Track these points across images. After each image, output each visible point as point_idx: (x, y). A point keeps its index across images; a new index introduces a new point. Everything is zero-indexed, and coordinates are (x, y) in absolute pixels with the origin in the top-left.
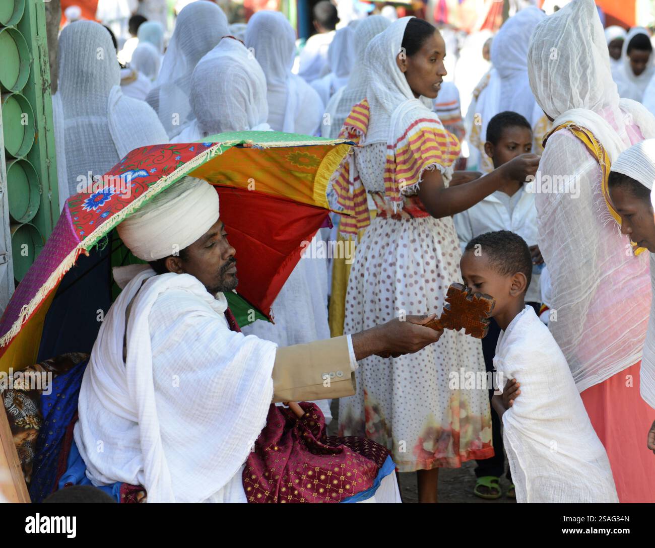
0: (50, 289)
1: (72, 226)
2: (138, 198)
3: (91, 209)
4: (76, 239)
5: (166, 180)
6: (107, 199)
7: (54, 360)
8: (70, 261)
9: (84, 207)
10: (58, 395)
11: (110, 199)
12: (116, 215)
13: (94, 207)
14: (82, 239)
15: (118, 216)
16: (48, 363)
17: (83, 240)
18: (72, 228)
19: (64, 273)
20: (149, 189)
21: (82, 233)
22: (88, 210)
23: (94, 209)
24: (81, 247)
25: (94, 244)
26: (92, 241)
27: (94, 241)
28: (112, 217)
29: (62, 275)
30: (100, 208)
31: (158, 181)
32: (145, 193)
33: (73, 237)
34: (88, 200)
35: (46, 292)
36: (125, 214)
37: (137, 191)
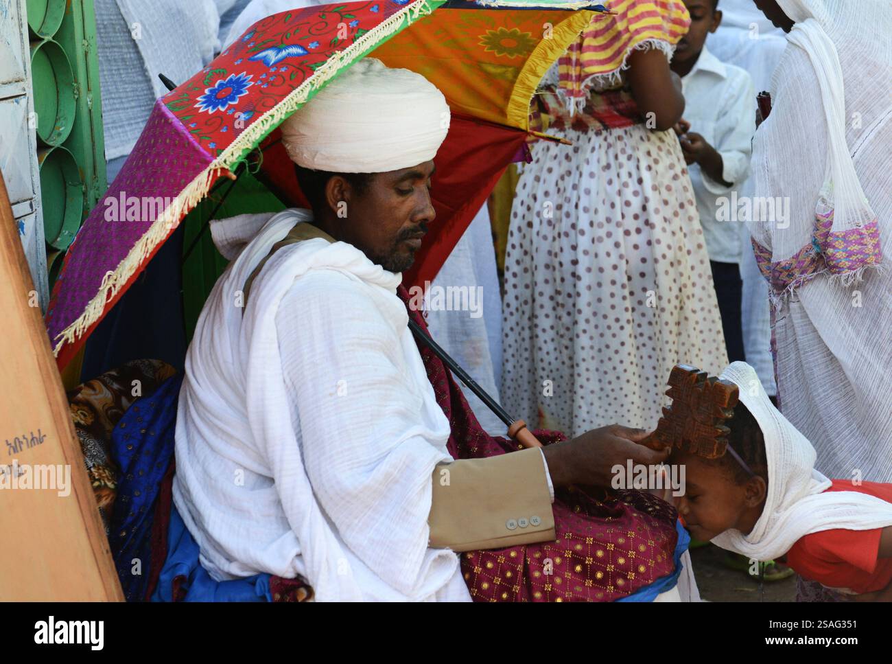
0: (157, 241)
1: (189, 136)
2: (300, 88)
3: (205, 110)
4: (204, 155)
5: (342, 59)
6: (242, 92)
7: (118, 373)
8: (199, 191)
9: (200, 108)
10: (143, 431)
11: (247, 93)
12: (266, 115)
13: (210, 108)
14: (216, 154)
15: (272, 116)
16: (110, 376)
17: (218, 156)
18: (191, 139)
19: (186, 212)
20: (315, 73)
21: (212, 146)
22: (201, 111)
23: (222, 109)
24: (218, 167)
25: (241, 160)
26: (236, 155)
27: (240, 156)
28: (261, 118)
29: (182, 215)
30: (230, 107)
31: (329, 60)
32: (310, 79)
33: (198, 152)
34: (205, 98)
35: (151, 247)
36: (284, 112)
37: (293, 77)
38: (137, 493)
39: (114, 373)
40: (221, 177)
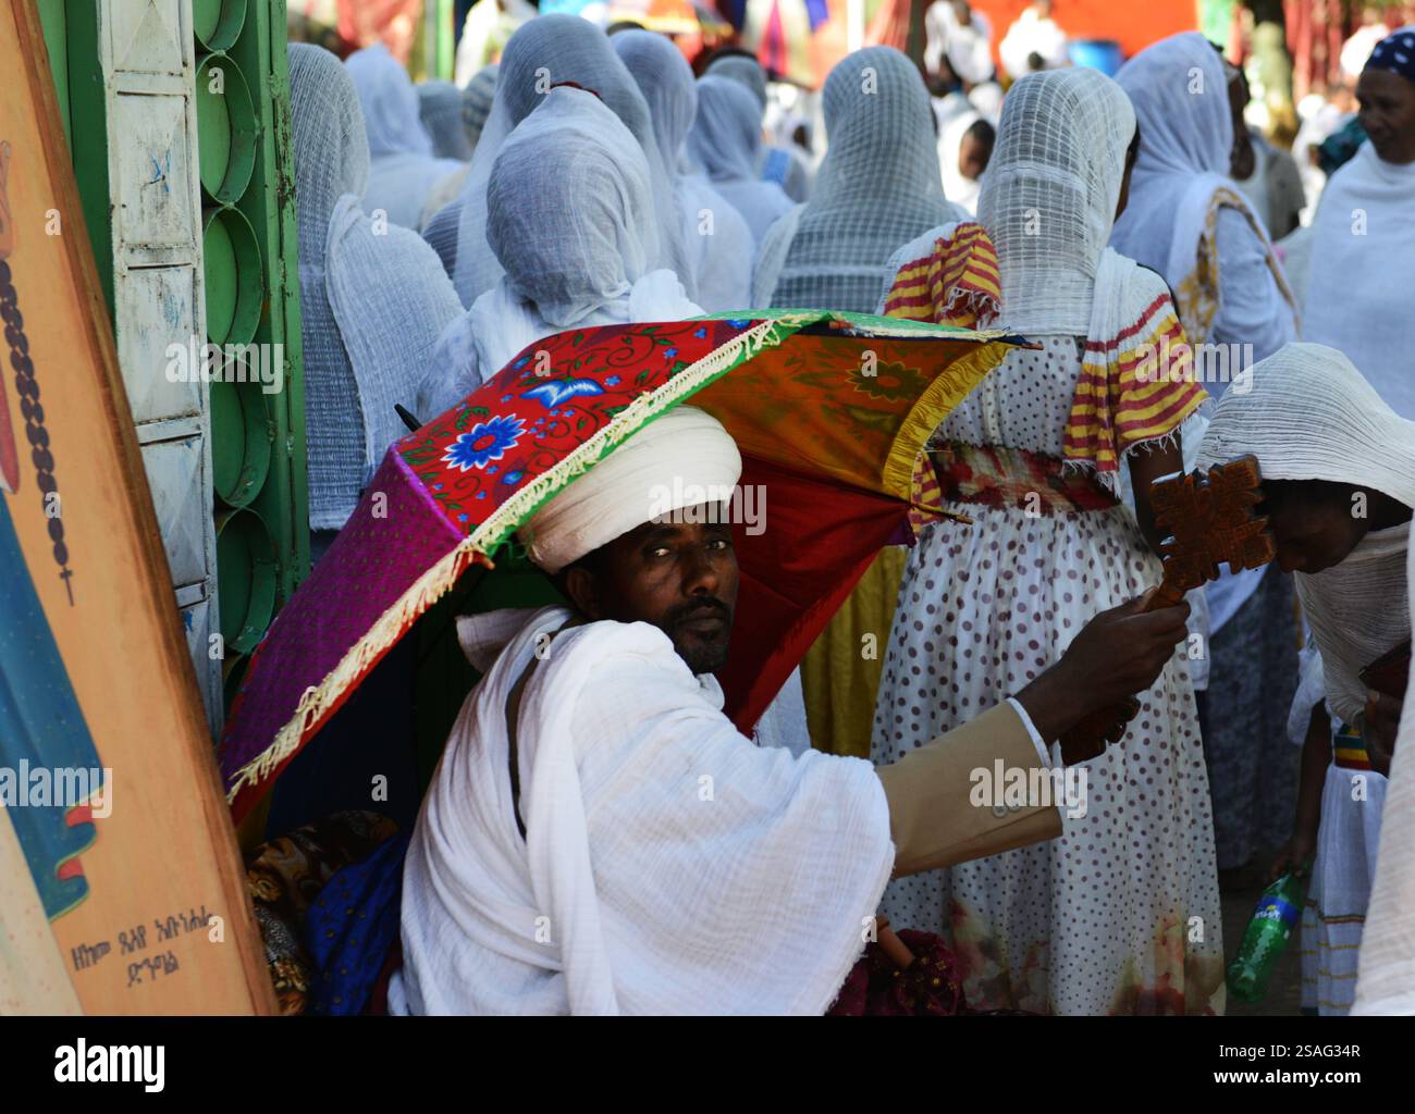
0: (380, 649)
1: (432, 502)
2: (590, 442)
3: (456, 466)
4: (450, 530)
5: (651, 403)
6: (508, 443)
7: (316, 829)
8: (441, 583)
9: (449, 462)
10: (350, 912)
11: (516, 444)
12: (541, 478)
13: (463, 463)
14: (468, 529)
15: (549, 480)
16: (307, 834)
17: (471, 533)
18: (435, 507)
19: (422, 610)
20: (612, 421)
21: (462, 518)
22: (450, 466)
23: (480, 466)
24: (470, 549)
25: (501, 541)
26: (496, 534)
27: (501, 535)
28: (534, 483)
29: (416, 613)
30: (492, 463)
31: (633, 404)
32: (604, 430)
33: (441, 525)
34: (456, 448)
35: (370, 656)
36: (566, 475)
37: (581, 425)
38: (337, 1000)
39: (311, 829)
40: (473, 564)
